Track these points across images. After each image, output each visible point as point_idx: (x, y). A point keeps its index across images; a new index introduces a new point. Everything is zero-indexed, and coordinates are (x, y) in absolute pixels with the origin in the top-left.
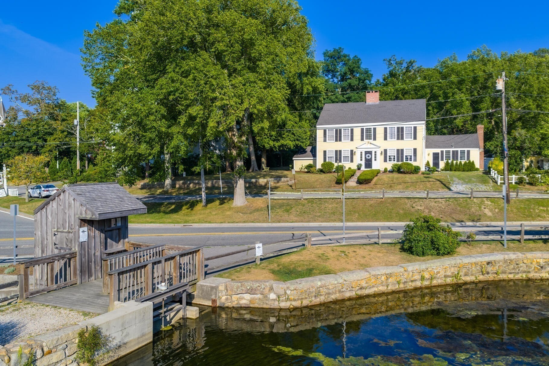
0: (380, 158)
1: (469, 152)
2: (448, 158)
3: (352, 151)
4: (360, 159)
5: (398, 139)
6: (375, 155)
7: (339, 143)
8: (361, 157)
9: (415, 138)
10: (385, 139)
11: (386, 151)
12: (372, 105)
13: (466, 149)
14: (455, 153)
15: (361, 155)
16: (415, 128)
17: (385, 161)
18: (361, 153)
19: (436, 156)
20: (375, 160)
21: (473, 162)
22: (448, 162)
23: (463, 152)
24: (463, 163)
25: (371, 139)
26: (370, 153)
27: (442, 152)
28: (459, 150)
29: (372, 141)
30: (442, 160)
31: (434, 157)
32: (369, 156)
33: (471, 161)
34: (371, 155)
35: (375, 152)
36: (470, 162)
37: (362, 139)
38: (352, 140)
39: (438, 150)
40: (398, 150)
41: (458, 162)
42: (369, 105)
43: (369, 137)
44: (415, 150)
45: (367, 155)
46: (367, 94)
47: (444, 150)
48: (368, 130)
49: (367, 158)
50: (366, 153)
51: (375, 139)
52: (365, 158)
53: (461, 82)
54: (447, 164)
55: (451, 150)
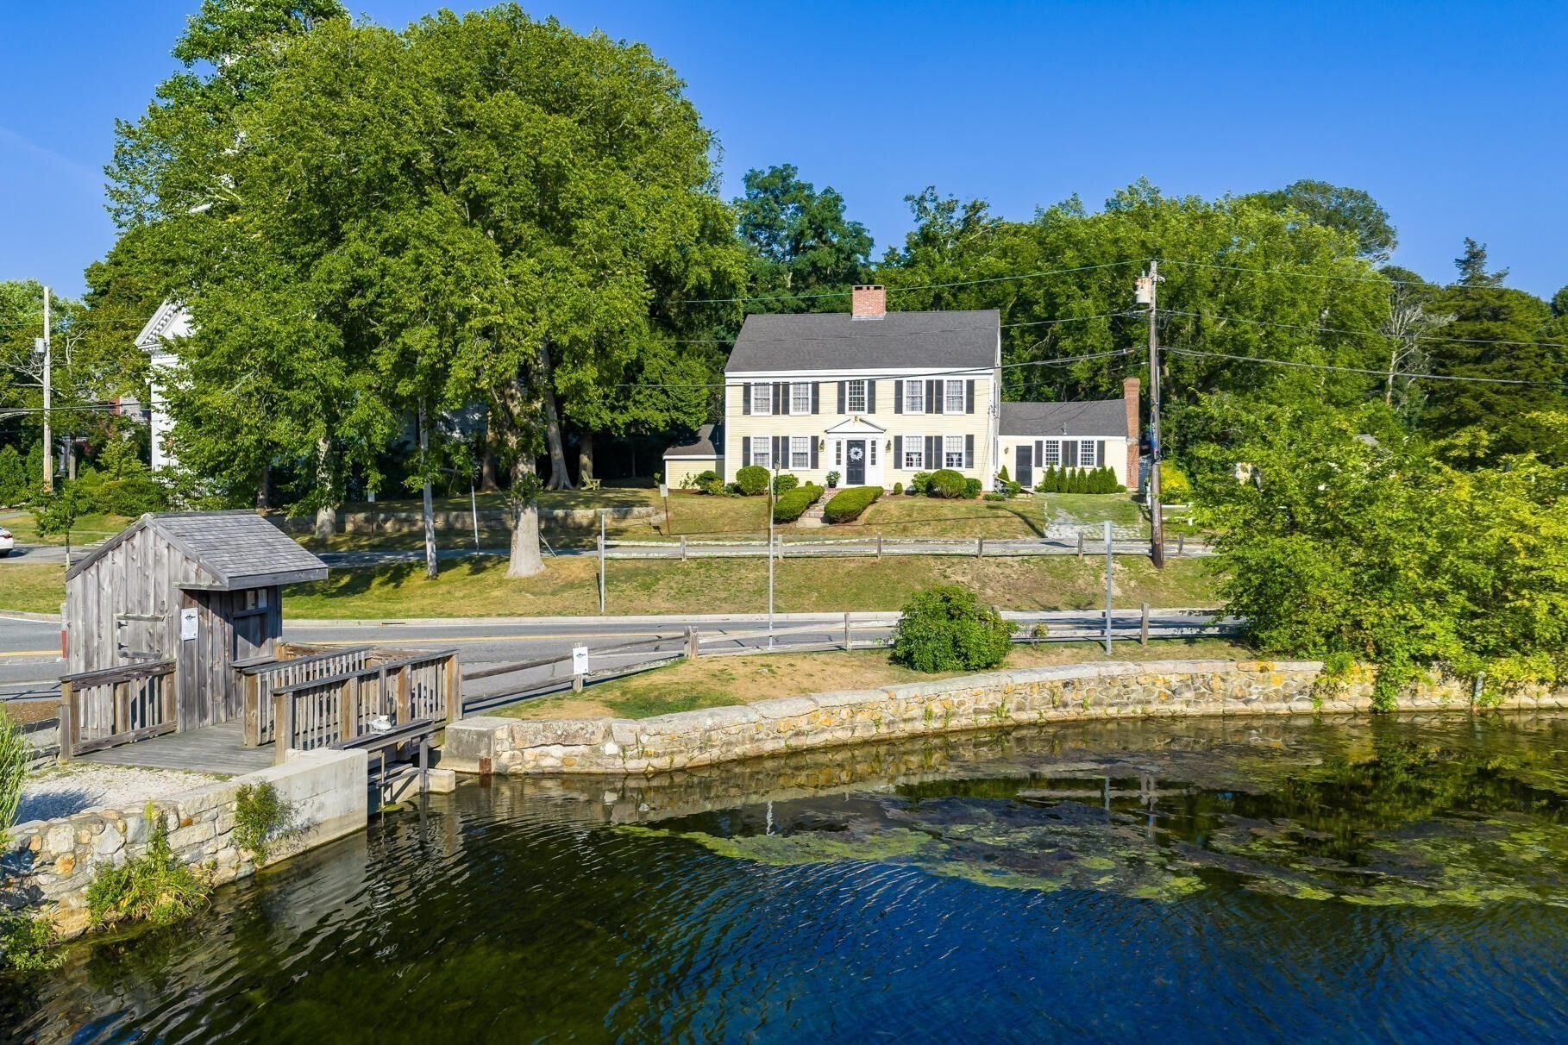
0: (885, 458)
1: (1101, 445)
2: (1052, 460)
3: (815, 439)
4: (835, 459)
5: (929, 410)
6: (873, 449)
7: (781, 417)
8: (838, 456)
9: (970, 409)
10: (899, 409)
11: (898, 440)
12: (869, 322)
13: (1096, 439)
14: (1070, 448)
15: (839, 449)
16: (971, 384)
17: (898, 465)
18: (839, 444)
19: (1023, 455)
20: (873, 463)
21: (1112, 469)
22: (1051, 469)
23: (1088, 446)
24: (1088, 472)
25: (863, 410)
26: (860, 444)
27: (1039, 444)
28: (1079, 439)
29: (864, 415)
30: (1039, 464)
31: (1018, 457)
32: (856, 453)
33: (1108, 468)
34: (864, 451)
35: (874, 443)
36: (1104, 469)
37: (841, 410)
38: (815, 410)
39: (1029, 441)
40: (929, 439)
41: (1077, 471)
42: (860, 322)
43: (857, 405)
44: (970, 439)
45: (853, 450)
46: (855, 293)
47: (1044, 439)
48: (857, 385)
49: (853, 457)
50: (851, 444)
51: (872, 410)
52: (849, 457)
53: (1088, 269)
54: (1051, 473)
55: (1061, 439)
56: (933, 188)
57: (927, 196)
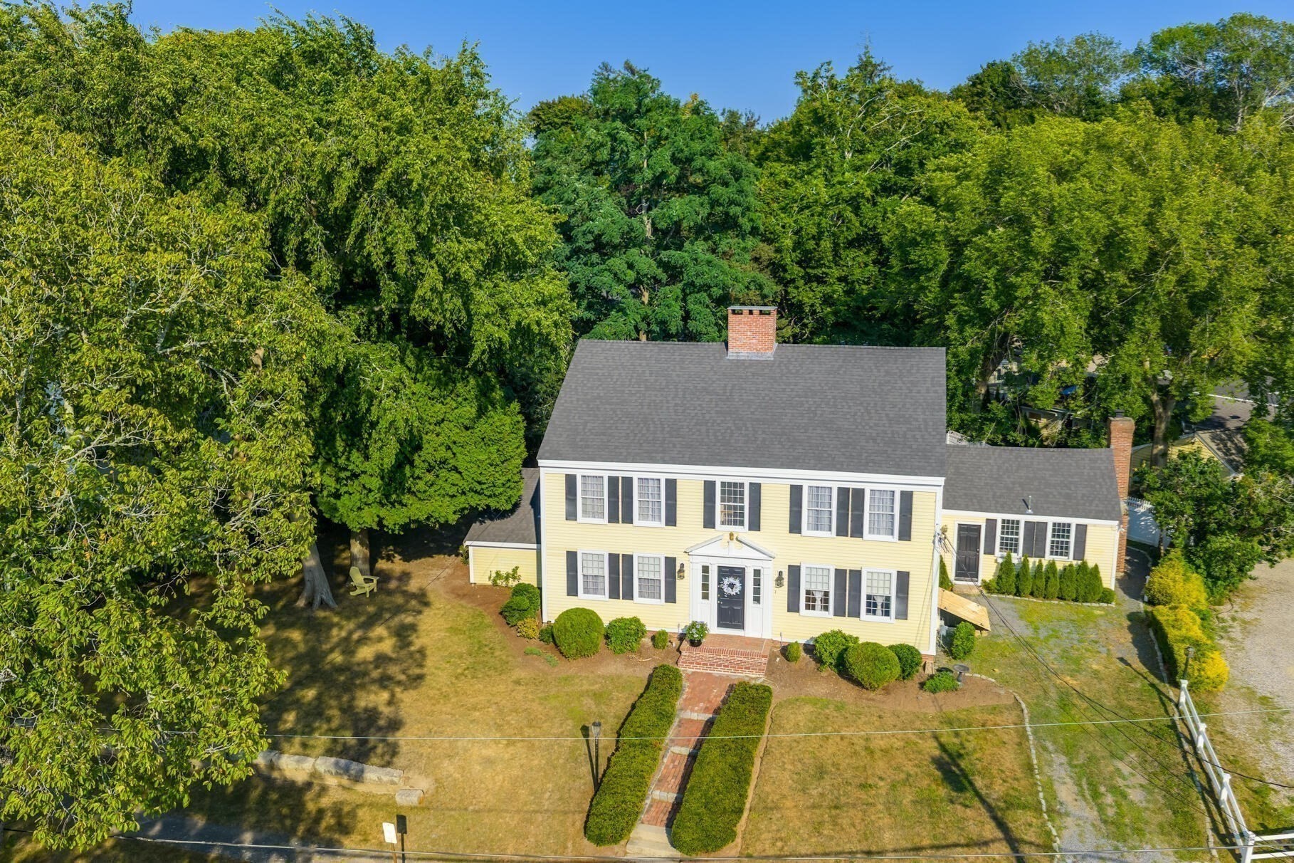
0: (775, 596)
1: (1082, 530)
2: (1009, 545)
3: (670, 562)
4: (699, 591)
5: (842, 531)
6: (757, 582)
7: (621, 527)
8: (705, 587)
9: (905, 534)
10: (795, 527)
11: (795, 571)
12: (752, 363)
13: (1074, 521)
14: (1034, 532)
15: (705, 578)
16: (907, 498)
17: (793, 607)
18: (705, 569)
19: (968, 536)
20: (757, 600)
21: (1095, 566)
22: (1008, 558)
23: (1062, 530)
24: (1059, 567)
25: (742, 523)
26: (739, 573)
27: (991, 524)
28: (1050, 520)
29: (742, 531)
30: (990, 551)
31: (960, 538)
32: (732, 586)
33: (1091, 565)
34: (743, 583)
35: (757, 573)
36: (1084, 565)
37: (709, 522)
38: (671, 520)
39: (977, 518)
40: (840, 574)
41: (1045, 563)
42: (739, 363)
43: (735, 518)
44: (903, 578)
45: (727, 581)
46: (732, 319)
47: (999, 517)
48: (733, 490)
49: (727, 590)
50: (724, 572)
51: (755, 525)
52: (720, 591)
54: (1005, 567)
55: (1023, 519)
56: (829, 63)
57: (823, 73)
